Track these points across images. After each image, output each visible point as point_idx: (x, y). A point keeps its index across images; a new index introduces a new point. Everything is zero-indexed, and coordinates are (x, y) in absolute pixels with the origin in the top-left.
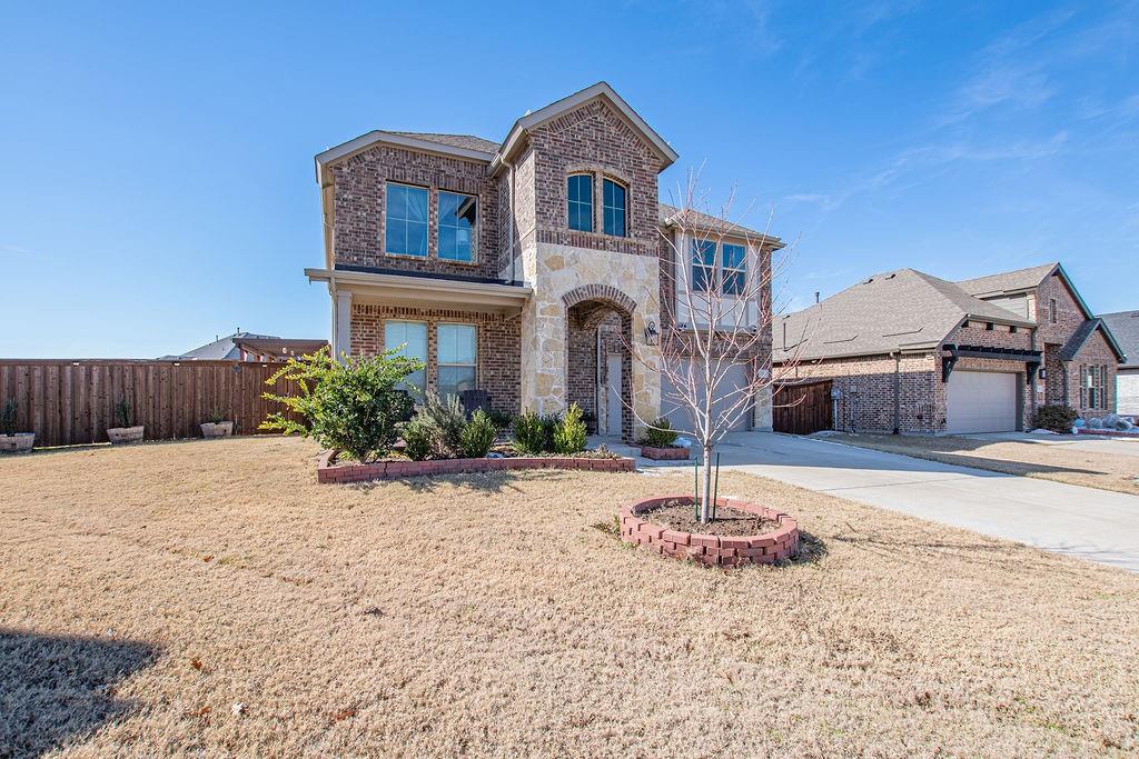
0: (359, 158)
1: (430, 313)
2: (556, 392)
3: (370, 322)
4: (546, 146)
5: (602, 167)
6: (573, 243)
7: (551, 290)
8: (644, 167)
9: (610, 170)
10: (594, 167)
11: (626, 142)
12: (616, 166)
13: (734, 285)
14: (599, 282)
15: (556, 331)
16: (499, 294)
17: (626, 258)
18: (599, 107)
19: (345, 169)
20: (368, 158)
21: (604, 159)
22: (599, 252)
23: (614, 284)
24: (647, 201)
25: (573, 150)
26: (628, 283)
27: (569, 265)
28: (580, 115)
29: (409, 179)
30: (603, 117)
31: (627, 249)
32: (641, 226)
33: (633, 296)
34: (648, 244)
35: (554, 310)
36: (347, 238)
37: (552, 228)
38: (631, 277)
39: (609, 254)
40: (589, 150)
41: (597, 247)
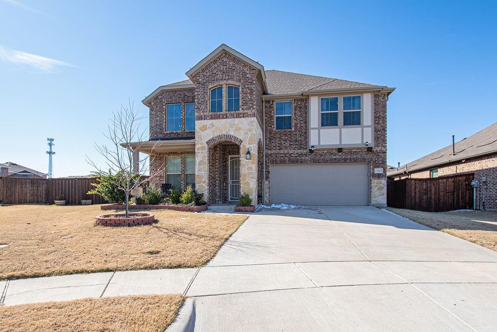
0: (157, 98)
1: (182, 153)
2: (204, 182)
3: (161, 159)
4: (200, 80)
5: (225, 82)
6: (211, 118)
7: (202, 140)
8: (247, 76)
9: (230, 82)
10: (221, 83)
11: (238, 66)
12: (232, 79)
13: (353, 119)
14: (224, 133)
15: (204, 157)
16: (190, 144)
17: (237, 120)
18: (224, 55)
19: (152, 103)
20: (159, 97)
21: (227, 78)
22: (224, 120)
23: (232, 133)
24: (249, 92)
25: (213, 78)
26: (238, 132)
27: (209, 128)
28: (215, 61)
29: (173, 102)
30: (226, 59)
31: (238, 116)
32: (245, 104)
33: (240, 137)
34: (249, 112)
35: (203, 148)
36: (153, 129)
37: (202, 114)
38: (240, 129)
39: (229, 120)
40: (220, 76)
41: (223, 118)
